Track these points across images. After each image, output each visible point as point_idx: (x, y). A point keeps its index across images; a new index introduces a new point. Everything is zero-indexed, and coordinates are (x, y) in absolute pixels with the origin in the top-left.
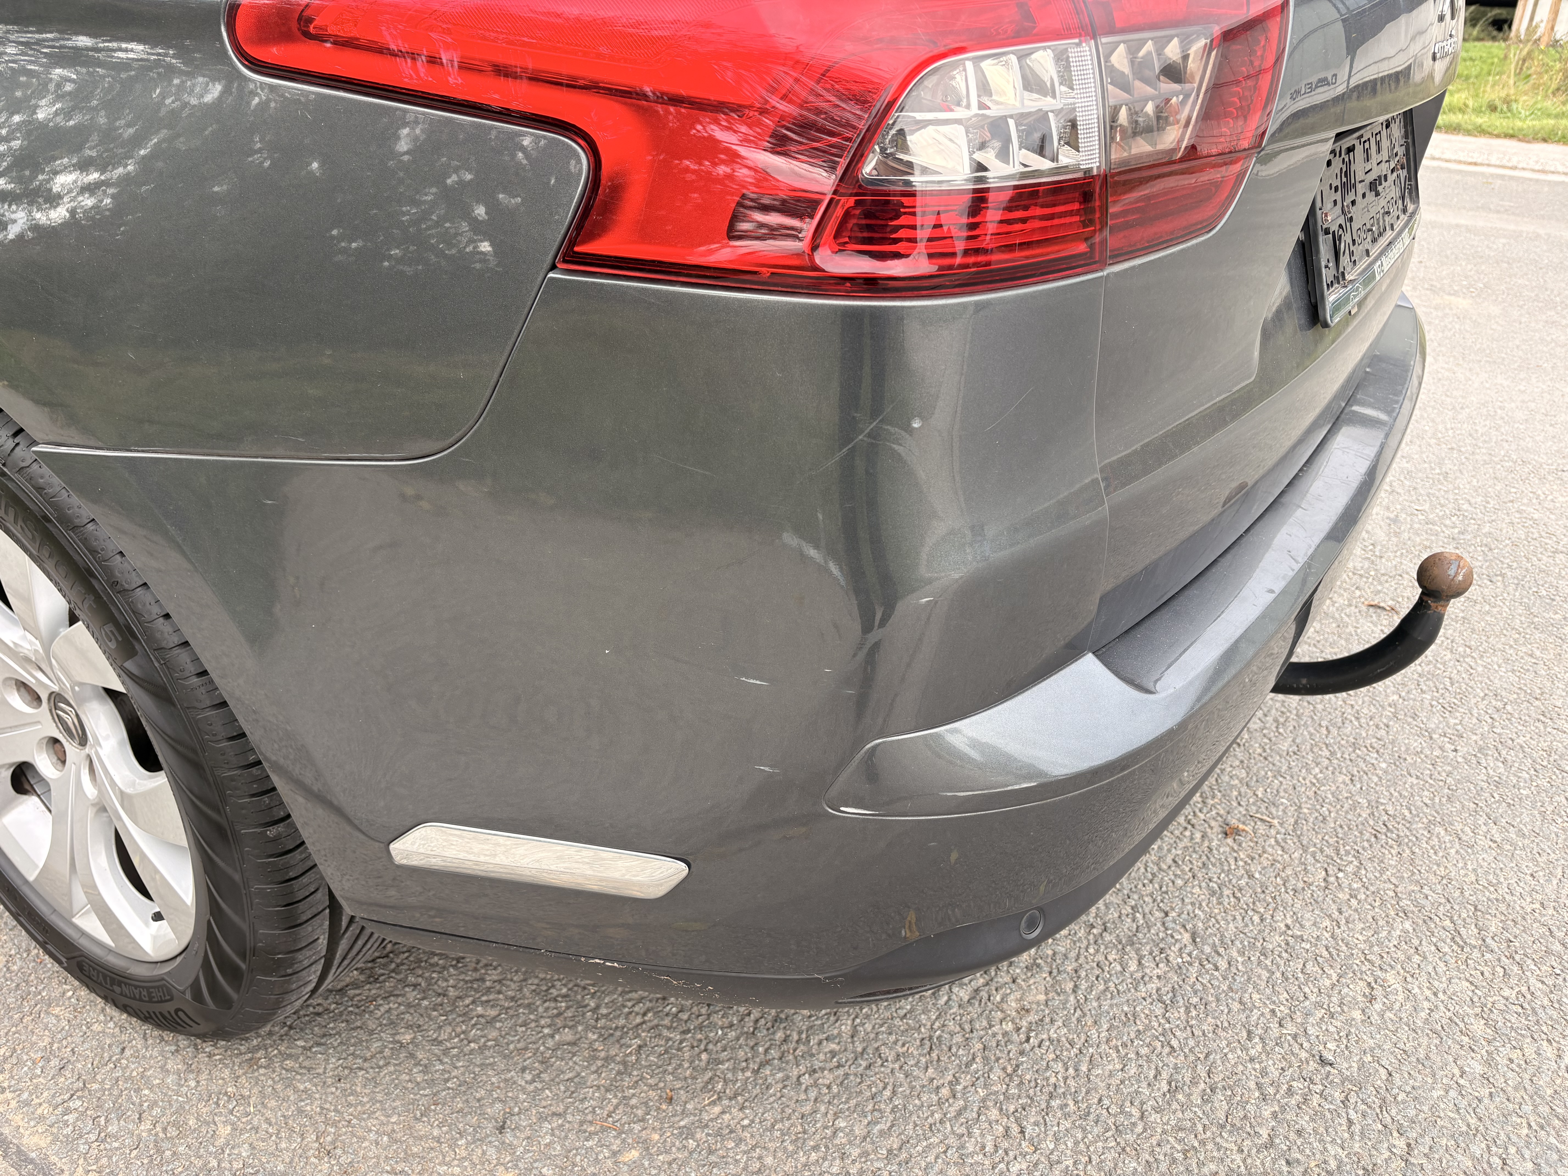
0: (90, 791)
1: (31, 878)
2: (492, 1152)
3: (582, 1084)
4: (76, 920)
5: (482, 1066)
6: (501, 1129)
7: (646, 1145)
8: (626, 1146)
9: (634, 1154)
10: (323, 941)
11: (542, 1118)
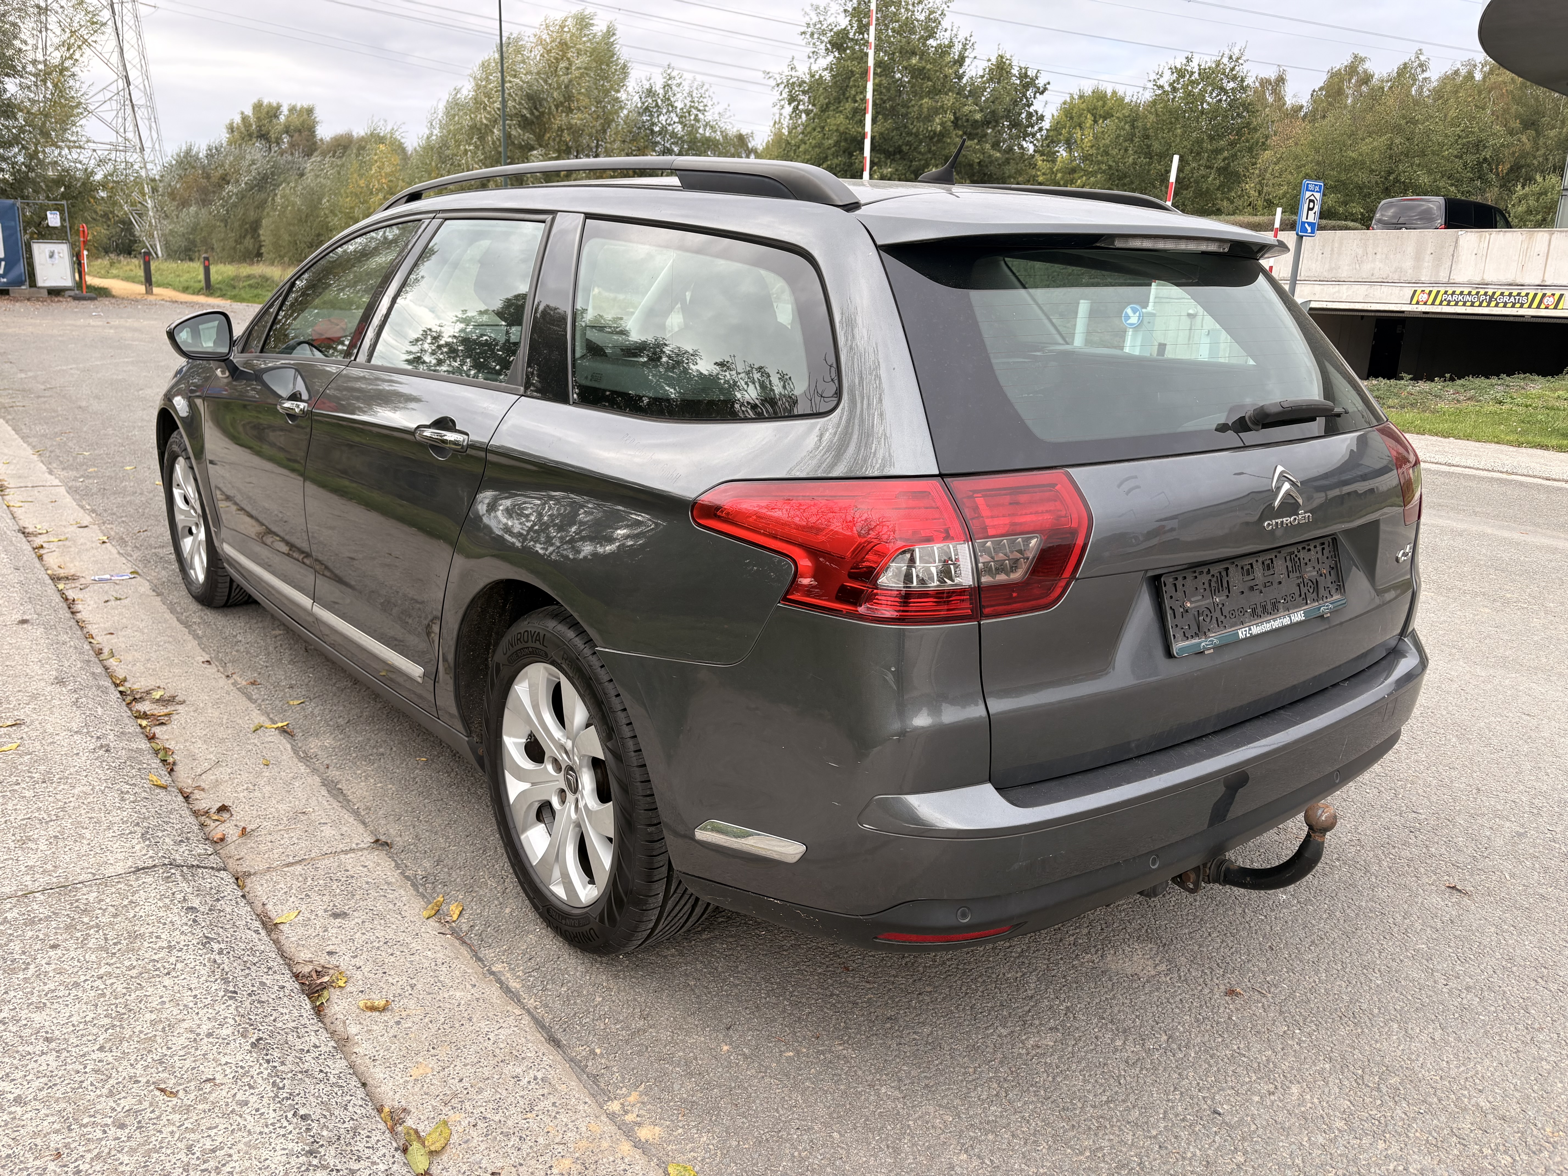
0: (573, 816)
1: (534, 864)
2: (721, 1036)
3: (775, 1020)
4: (551, 887)
5: (726, 1002)
6: (728, 1029)
7: (798, 1053)
8: (788, 1050)
9: (791, 1054)
10: (661, 896)
11: (749, 1029)
